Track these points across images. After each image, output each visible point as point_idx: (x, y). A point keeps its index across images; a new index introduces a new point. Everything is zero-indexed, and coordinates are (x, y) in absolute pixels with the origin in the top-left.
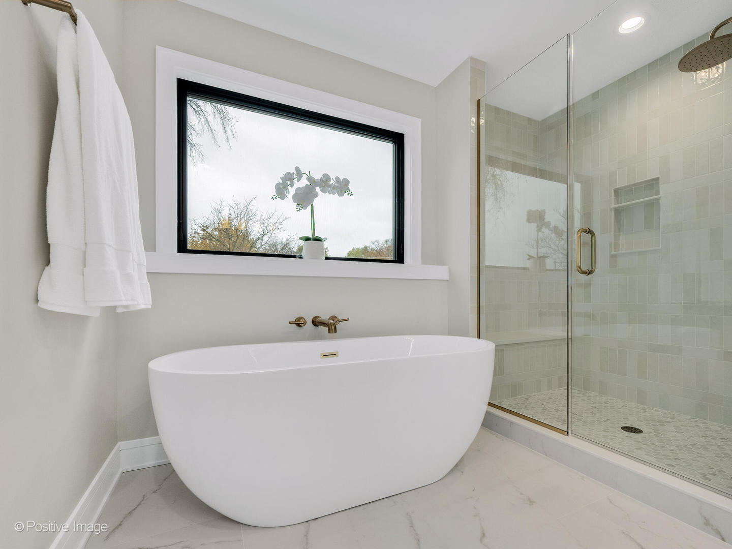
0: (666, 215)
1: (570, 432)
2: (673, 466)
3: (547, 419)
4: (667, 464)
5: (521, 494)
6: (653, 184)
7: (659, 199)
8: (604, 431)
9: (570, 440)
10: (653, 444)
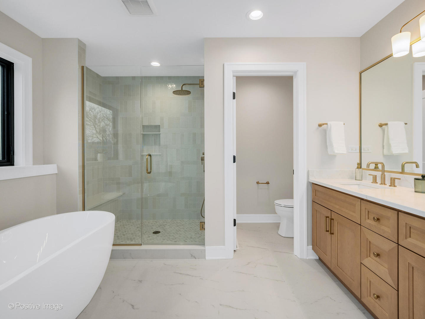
0: (163, 141)
1: (142, 243)
2: (176, 241)
3: (123, 241)
4: (175, 242)
5: (135, 281)
6: (158, 127)
7: (160, 134)
8: (148, 237)
9: (144, 247)
10: (166, 236)
